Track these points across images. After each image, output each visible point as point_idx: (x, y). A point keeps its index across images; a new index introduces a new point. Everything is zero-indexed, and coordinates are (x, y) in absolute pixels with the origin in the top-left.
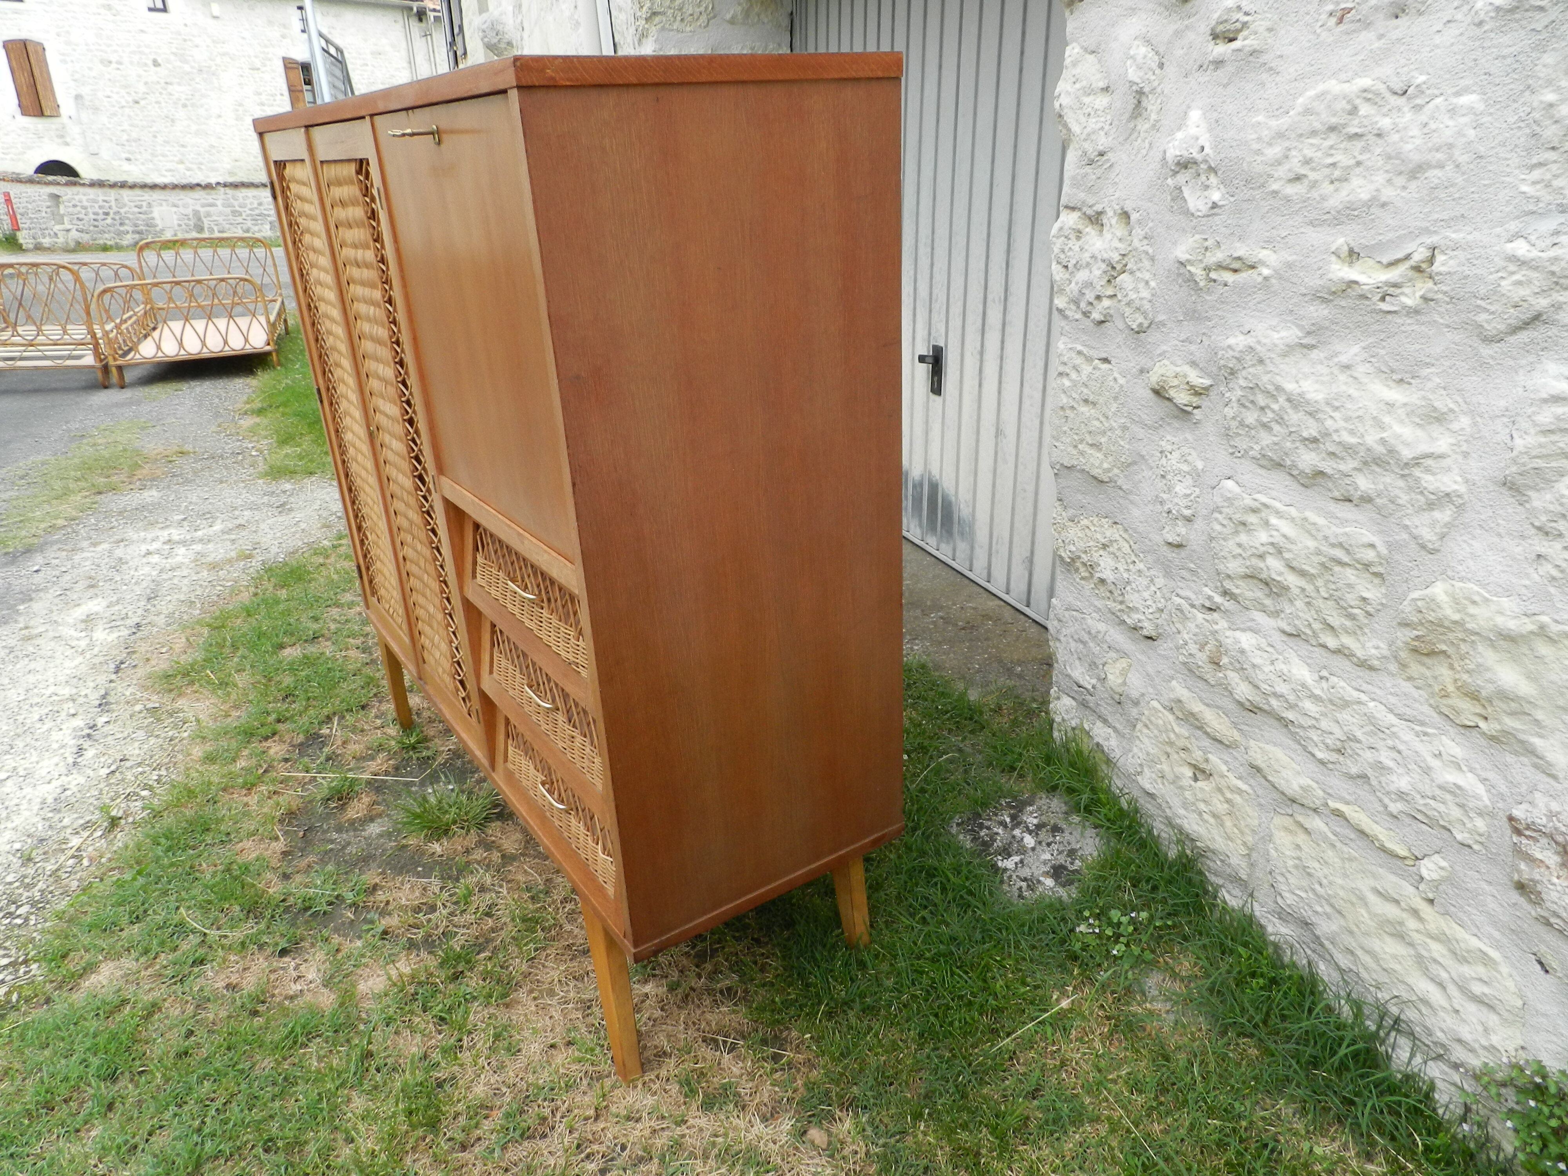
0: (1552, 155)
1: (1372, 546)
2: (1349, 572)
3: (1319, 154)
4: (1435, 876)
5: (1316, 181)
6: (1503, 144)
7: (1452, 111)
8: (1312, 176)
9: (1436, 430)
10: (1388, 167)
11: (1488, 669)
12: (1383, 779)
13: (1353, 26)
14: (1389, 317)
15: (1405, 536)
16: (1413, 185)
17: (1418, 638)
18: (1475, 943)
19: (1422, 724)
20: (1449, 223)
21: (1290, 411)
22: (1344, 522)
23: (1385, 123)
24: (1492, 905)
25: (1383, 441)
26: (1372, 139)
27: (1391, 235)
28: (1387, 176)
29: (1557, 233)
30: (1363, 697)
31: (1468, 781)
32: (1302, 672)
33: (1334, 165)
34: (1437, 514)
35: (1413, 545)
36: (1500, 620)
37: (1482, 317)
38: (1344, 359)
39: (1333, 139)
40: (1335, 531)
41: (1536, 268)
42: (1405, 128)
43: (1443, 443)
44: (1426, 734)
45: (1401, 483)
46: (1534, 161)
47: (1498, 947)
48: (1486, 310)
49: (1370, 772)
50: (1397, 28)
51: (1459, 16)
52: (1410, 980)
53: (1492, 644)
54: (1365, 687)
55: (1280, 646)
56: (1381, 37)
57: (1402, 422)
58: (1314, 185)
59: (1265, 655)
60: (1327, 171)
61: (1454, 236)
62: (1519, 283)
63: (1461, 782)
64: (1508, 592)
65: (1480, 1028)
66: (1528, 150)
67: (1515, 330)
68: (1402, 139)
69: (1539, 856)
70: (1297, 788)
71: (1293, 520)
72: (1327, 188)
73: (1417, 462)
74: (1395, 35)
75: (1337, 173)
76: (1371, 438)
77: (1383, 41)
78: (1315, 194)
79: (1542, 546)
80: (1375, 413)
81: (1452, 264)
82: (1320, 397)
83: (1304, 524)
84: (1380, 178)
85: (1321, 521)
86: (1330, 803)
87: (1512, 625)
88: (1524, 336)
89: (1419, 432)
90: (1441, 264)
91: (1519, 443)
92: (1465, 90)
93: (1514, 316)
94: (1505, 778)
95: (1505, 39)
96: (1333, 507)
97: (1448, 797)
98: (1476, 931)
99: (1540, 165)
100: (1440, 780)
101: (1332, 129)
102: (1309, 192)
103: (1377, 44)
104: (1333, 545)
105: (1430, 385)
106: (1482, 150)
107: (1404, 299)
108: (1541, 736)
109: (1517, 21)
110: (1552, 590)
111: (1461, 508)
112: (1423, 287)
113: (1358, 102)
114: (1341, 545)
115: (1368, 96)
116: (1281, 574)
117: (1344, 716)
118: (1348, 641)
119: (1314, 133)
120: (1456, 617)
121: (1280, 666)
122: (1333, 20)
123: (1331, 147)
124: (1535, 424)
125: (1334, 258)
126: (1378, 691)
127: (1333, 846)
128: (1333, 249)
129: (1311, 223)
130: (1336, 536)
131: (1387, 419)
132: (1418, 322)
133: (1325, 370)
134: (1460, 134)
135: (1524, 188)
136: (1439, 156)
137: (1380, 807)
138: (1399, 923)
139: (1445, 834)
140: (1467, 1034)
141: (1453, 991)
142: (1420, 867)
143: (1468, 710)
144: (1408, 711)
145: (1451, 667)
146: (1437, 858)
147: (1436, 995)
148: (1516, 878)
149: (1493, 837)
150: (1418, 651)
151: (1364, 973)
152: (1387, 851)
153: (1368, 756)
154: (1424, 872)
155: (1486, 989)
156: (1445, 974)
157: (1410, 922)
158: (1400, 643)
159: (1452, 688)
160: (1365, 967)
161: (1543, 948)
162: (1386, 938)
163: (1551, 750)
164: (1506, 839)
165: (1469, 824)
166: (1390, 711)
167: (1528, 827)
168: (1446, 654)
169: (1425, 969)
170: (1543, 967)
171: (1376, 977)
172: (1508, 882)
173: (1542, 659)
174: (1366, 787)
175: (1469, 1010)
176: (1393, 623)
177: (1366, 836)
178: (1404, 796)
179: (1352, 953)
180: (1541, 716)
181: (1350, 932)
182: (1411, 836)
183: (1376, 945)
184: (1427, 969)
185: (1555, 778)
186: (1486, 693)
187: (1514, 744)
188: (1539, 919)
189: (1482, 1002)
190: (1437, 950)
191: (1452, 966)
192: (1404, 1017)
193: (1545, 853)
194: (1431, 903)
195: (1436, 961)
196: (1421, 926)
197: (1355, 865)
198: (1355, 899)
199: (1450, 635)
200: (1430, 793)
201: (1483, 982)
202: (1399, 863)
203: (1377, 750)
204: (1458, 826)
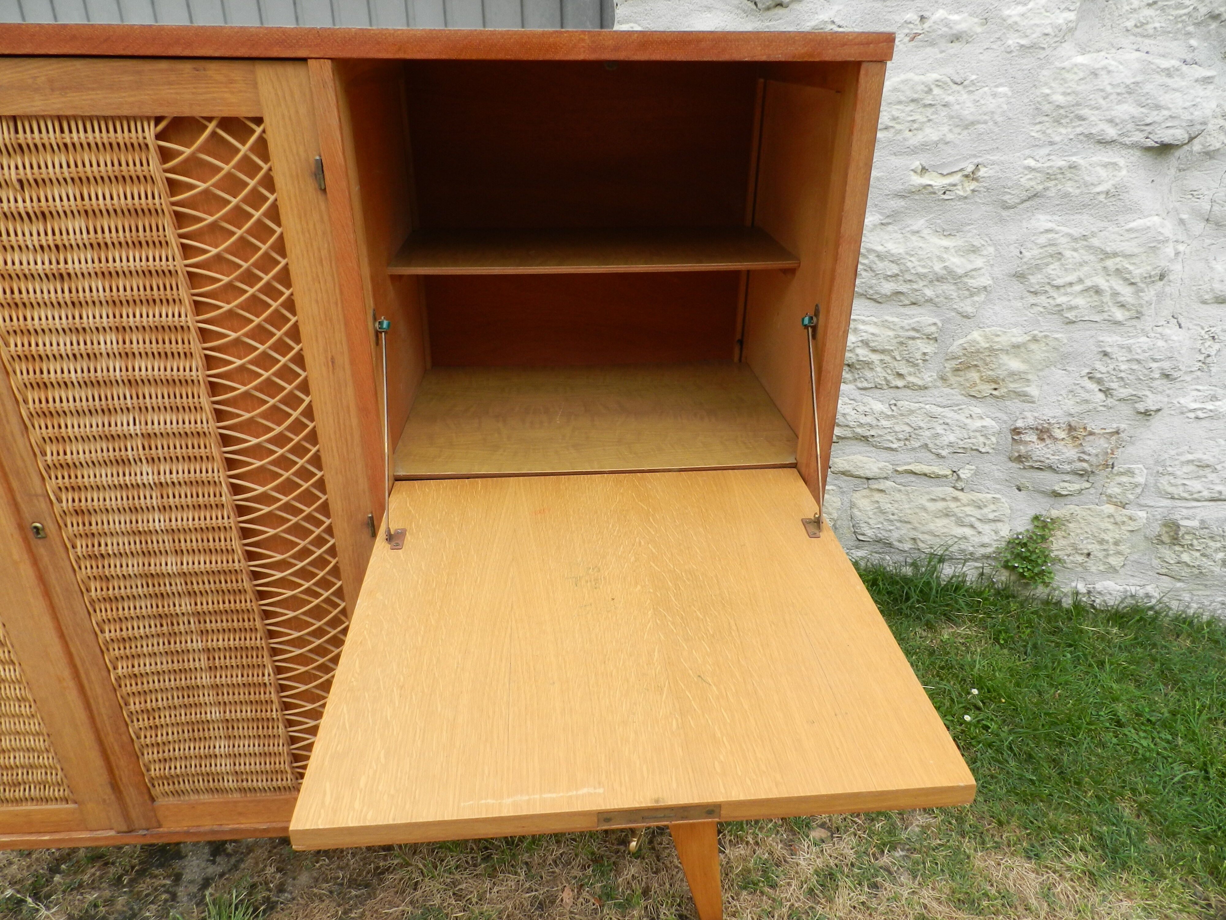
0: (1046, 118)
1: (935, 324)
2: (918, 341)
3: (903, 115)
4: (969, 475)
5: (901, 130)
6: (1021, 113)
7: (994, 95)
8: (898, 127)
9: (972, 257)
10: (951, 123)
11: (1005, 365)
12: (937, 442)
13: (921, 44)
14: (947, 202)
15: (954, 314)
16: (965, 132)
17: (960, 363)
18: (989, 496)
19: (958, 405)
20: (988, 152)
21: (877, 262)
22: (911, 317)
23: (951, 99)
24: (997, 474)
25: (945, 268)
26: (940, 107)
27: (951, 159)
28: (950, 127)
29: (1049, 155)
30: (922, 405)
31: (988, 422)
32: (878, 407)
33: (914, 121)
34: (976, 298)
35: (959, 317)
36: (1014, 340)
37: (1007, 197)
38: (915, 228)
39: (912, 106)
40: (906, 323)
41: (1039, 172)
42: (964, 102)
43: (979, 262)
44: (960, 409)
45: (953, 287)
46: (1037, 121)
47: (998, 491)
48: (1010, 193)
49: (928, 442)
50: (952, 48)
51: (994, 46)
52: (953, 533)
53: (1007, 352)
54: (921, 399)
55: (859, 398)
56: (942, 52)
57: (953, 256)
58: (899, 132)
59: (849, 406)
60: (908, 124)
61: (992, 158)
62: (1031, 179)
63: (985, 424)
64: (1016, 325)
65: (993, 533)
66: (1034, 116)
67: (1023, 201)
68: (961, 108)
69: (1029, 440)
70: (877, 471)
71: (875, 323)
72: (908, 134)
73: (966, 275)
74: (952, 51)
75: (915, 126)
76: (938, 267)
77: (944, 54)
78: (899, 137)
79: (1032, 299)
80: (938, 254)
81: (991, 173)
82: (901, 251)
83: (885, 324)
84: (945, 129)
85: (896, 320)
86: (899, 469)
87: (1020, 340)
88: (1027, 204)
89: (962, 259)
90: (982, 172)
91: (1027, 254)
92: (1001, 85)
93: (1024, 195)
94: (1006, 413)
95: (1024, 61)
96: (902, 310)
97: (978, 434)
98: (986, 491)
99: (1040, 123)
100: (974, 428)
101: (913, 101)
102: (894, 136)
103: (939, 56)
104: (907, 330)
105: (970, 234)
106: (1011, 115)
107: (957, 192)
108: (1028, 386)
109: (1031, 53)
110: (1040, 318)
111: (989, 293)
112: (973, 185)
113: (933, 86)
114: (914, 329)
115: (938, 83)
116: (866, 356)
117: (912, 419)
118: (911, 379)
119: (900, 102)
120: (987, 345)
121: (861, 408)
122: (908, 38)
123: (911, 111)
124: (1036, 244)
125: (912, 173)
126: (929, 399)
127: (900, 491)
128: (913, 168)
129: (895, 154)
130: (909, 325)
131: (945, 256)
132: (965, 203)
133: (900, 236)
134: (999, 107)
135: (1033, 134)
136: (986, 117)
137: (933, 457)
138: (946, 509)
139: (974, 453)
140: (986, 540)
141: (978, 524)
142: (958, 475)
143: (987, 389)
144: (949, 402)
145: (979, 371)
146: (968, 466)
147: (968, 531)
148: (1017, 454)
149: (1001, 442)
150: (958, 370)
151: (921, 545)
152: (938, 477)
153: (928, 433)
154: (962, 476)
155: (996, 514)
156: (973, 519)
157: (953, 505)
158: (947, 369)
159: (978, 381)
160: (923, 542)
161: (1023, 481)
162: (937, 520)
163: (1033, 391)
164: (1010, 440)
165: (988, 442)
166: (939, 406)
167: (1025, 429)
168: (976, 366)
169: (960, 523)
170: (1019, 490)
171: (929, 543)
172: (1006, 459)
173: (1032, 351)
174: (923, 450)
175: (986, 528)
176: (943, 361)
177: (925, 475)
178: (950, 445)
179: (914, 539)
180: (1030, 377)
181: (914, 529)
182: (953, 463)
183: (932, 527)
184: (962, 522)
185: (1033, 402)
186: (1001, 377)
187: (1012, 395)
188: (1024, 468)
189: (994, 521)
190: (969, 510)
191: (977, 513)
192: (947, 553)
193: (1031, 437)
194: (962, 490)
195: (967, 515)
196: (959, 504)
197: (916, 494)
198: (917, 511)
199: (981, 356)
200: (966, 437)
201: (994, 511)
202: (945, 479)
203: (933, 428)
204: (982, 445)
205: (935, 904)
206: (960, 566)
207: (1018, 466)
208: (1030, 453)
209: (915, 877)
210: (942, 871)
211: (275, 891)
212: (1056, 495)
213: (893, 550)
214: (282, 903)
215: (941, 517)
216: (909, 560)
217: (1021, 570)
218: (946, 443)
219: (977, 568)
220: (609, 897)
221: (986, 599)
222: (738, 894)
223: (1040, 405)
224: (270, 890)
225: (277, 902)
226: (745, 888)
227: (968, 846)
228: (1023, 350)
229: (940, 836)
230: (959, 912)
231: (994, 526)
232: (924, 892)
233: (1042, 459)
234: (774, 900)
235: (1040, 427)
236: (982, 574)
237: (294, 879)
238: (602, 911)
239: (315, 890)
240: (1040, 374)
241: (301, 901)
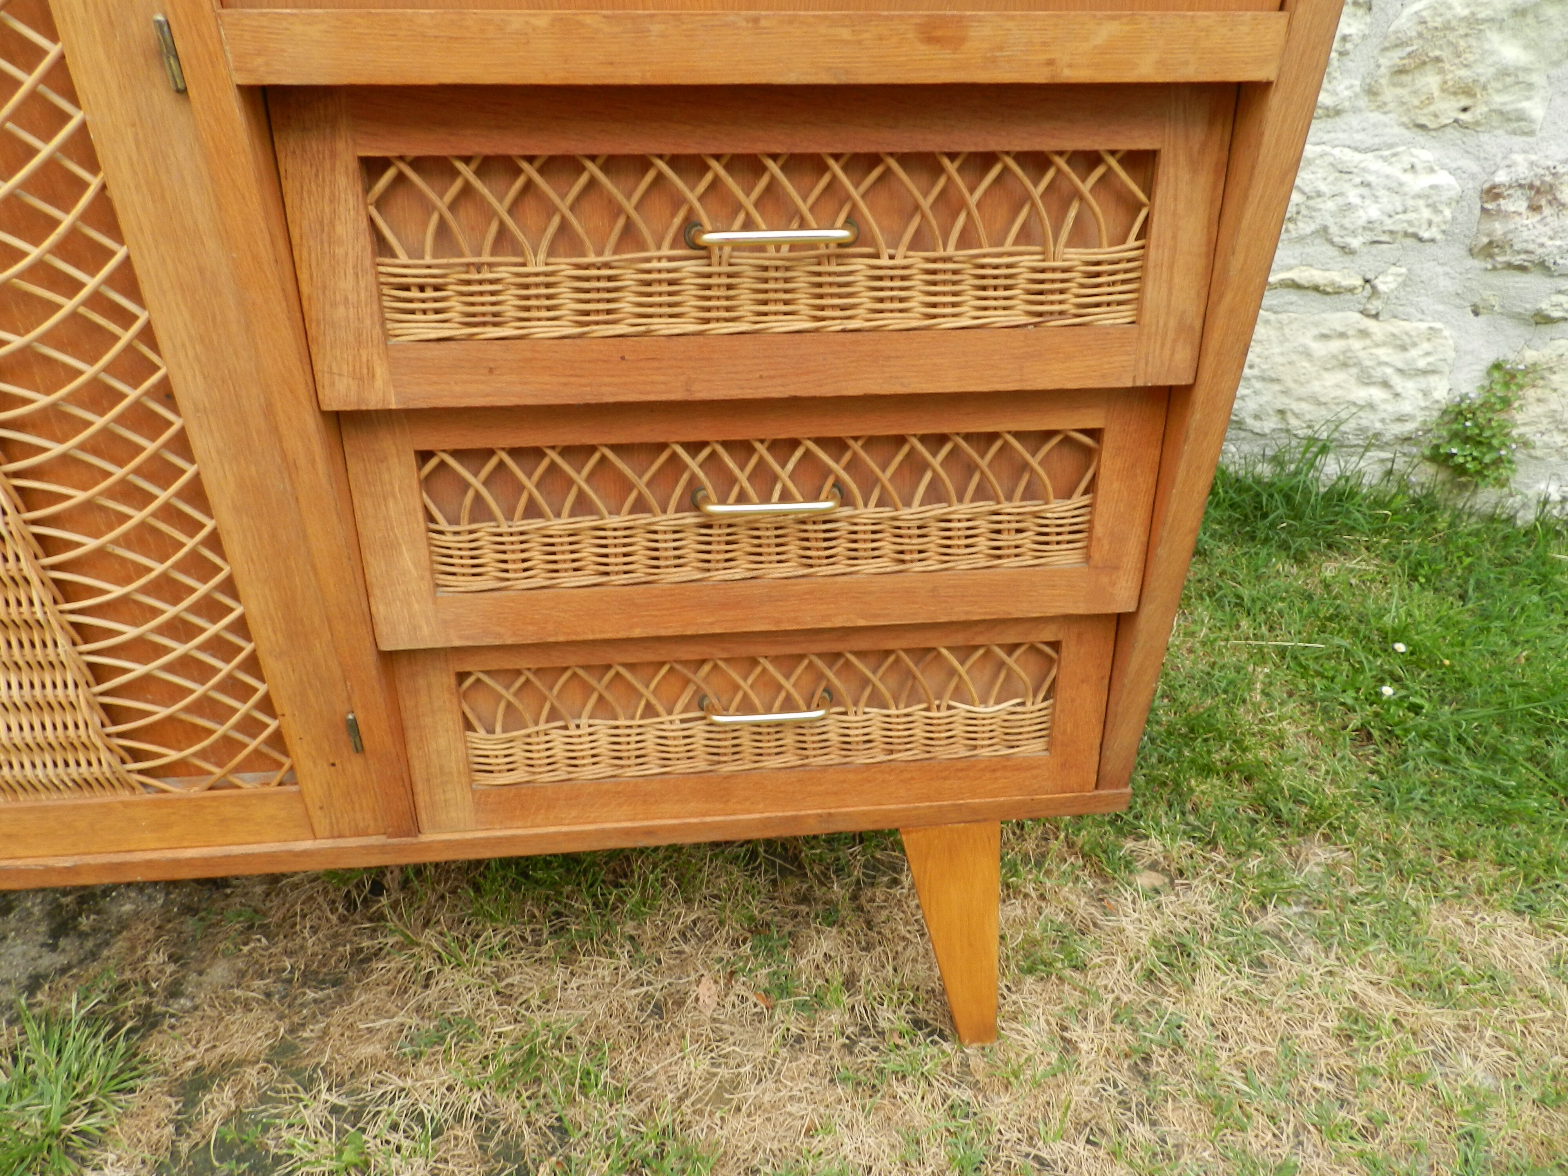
4: (1393, 286)
11: (1492, 53)
12: (1346, 222)
17: (1409, 55)
18: (1423, 326)
19: (1391, 146)
24: (1443, 283)
30: (1327, 148)
31: (1443, 178)
44: (1395, 155)
47: (1439, 316)
49: (1330, 222)
52: (1352, 397)
53: (1501, 25)
54: (1326, 137)
63: (1435, 182)
65: (1420, 395)
69: (1513, 209)
94: (1478, 158)
97: (1421, 203)
98: (1420, 316)
100: (1415, 190)
108: (1528, 98)
120: (1466, 12)
126: (1341, 135)
137: (1333, 252)
138: (1344, 353)
139: (1410, 242)
140: (1406, 407)
141: (1397, 381)
142: (1373, 287)
143: (1449, 108)
144: (1377, 140)
145: (1441, 71)
146: (1393, 270)
147: (1377, 394)
148: (1486, 240)
149: (1461, 218)
150: (1401, 71)
151: (1293, 422)
152: (1338, 291)
153: (1330, 205)
154: (1382, 287)
155: (1430, 359)
156: (1389, 371)
157: (1356, 345)
158: (1383, 70)
159: (1436, 94)
160: (1297, 416)
161: (1487, 294)
162: (1326, 375)
163: (1535, 108)
164: (1477, 212)
165: (1436, 219)
166: (1356, 149)
167: (1510, 187)
168: (1438, 60)
169: (1366, 379)
170: (1476, 313)
171: (1308, 417)
172: (1464, 253)
173: (1548, 22)
174: (1317, 241)
175: (1409, 387)
176: (1376, 52)
177: (1316, 289)
178: (1369, 226)
179: (1281, 412)
180: (1535, 78)
181: (1285, 392)
182: (1367, 263)
183: (1316, 387)
184: (1370, 377)
185: (1531, 133)
186: (1483, 80)
187: (1495, 120)
188: (1495, 269)
189: (1425, 372)
190: (1383, 353)
191: (1397, 359)
192: (1336, 435)
193: (1516, 204)
194: (1376, 316)
195: (1381, 364)
196: (1368, 342)
197: (1294, 326)
198: (1294, 357)
199: (1451, 37)
200: (1400, 209)
201: (1428, 354)
202: (1348, 296)
203: (1341, 194)
204: (1425, 226)
205: (1371, 991)
206: (1355, 459)
207: (1483, 265)
208: (1510, 236)
209: (1328, 949)
210: (1375, 936)
211: (161, 995)
212: (1542, 320)
213: (1242, 434)
214: (172, 1016)
215: (1333, 368)
216: (1269, 452)
217: (1461, 460)
218: (1362, 222)
219: (1382, 461)
220: (784, 991)
221: (1395, 513)
222: (1018, 983)
223: (1543, 139)
224: (152, 994)
225: (163, 1015)
226: (1030, 971)
227: (1410, 893)
228: (1530, 19)
229: (1361, 880)
230: (1420, 1006)
231: (1423, 382)
232: (1351, 974)
233: (1531, 247)
234: (1083, 991)
235: (1537, 183)
236: (1390, 472)
237: (200, 973)
238: (771, 1017)
239: (238, 992)
240: (1554, 72)
241: (209, 1011)
